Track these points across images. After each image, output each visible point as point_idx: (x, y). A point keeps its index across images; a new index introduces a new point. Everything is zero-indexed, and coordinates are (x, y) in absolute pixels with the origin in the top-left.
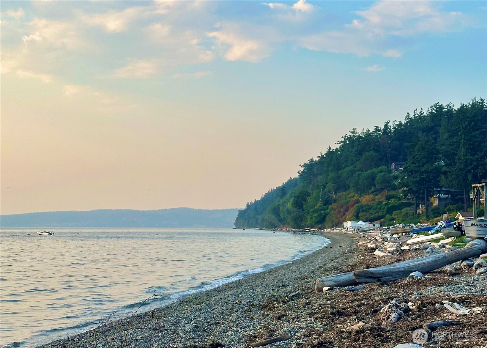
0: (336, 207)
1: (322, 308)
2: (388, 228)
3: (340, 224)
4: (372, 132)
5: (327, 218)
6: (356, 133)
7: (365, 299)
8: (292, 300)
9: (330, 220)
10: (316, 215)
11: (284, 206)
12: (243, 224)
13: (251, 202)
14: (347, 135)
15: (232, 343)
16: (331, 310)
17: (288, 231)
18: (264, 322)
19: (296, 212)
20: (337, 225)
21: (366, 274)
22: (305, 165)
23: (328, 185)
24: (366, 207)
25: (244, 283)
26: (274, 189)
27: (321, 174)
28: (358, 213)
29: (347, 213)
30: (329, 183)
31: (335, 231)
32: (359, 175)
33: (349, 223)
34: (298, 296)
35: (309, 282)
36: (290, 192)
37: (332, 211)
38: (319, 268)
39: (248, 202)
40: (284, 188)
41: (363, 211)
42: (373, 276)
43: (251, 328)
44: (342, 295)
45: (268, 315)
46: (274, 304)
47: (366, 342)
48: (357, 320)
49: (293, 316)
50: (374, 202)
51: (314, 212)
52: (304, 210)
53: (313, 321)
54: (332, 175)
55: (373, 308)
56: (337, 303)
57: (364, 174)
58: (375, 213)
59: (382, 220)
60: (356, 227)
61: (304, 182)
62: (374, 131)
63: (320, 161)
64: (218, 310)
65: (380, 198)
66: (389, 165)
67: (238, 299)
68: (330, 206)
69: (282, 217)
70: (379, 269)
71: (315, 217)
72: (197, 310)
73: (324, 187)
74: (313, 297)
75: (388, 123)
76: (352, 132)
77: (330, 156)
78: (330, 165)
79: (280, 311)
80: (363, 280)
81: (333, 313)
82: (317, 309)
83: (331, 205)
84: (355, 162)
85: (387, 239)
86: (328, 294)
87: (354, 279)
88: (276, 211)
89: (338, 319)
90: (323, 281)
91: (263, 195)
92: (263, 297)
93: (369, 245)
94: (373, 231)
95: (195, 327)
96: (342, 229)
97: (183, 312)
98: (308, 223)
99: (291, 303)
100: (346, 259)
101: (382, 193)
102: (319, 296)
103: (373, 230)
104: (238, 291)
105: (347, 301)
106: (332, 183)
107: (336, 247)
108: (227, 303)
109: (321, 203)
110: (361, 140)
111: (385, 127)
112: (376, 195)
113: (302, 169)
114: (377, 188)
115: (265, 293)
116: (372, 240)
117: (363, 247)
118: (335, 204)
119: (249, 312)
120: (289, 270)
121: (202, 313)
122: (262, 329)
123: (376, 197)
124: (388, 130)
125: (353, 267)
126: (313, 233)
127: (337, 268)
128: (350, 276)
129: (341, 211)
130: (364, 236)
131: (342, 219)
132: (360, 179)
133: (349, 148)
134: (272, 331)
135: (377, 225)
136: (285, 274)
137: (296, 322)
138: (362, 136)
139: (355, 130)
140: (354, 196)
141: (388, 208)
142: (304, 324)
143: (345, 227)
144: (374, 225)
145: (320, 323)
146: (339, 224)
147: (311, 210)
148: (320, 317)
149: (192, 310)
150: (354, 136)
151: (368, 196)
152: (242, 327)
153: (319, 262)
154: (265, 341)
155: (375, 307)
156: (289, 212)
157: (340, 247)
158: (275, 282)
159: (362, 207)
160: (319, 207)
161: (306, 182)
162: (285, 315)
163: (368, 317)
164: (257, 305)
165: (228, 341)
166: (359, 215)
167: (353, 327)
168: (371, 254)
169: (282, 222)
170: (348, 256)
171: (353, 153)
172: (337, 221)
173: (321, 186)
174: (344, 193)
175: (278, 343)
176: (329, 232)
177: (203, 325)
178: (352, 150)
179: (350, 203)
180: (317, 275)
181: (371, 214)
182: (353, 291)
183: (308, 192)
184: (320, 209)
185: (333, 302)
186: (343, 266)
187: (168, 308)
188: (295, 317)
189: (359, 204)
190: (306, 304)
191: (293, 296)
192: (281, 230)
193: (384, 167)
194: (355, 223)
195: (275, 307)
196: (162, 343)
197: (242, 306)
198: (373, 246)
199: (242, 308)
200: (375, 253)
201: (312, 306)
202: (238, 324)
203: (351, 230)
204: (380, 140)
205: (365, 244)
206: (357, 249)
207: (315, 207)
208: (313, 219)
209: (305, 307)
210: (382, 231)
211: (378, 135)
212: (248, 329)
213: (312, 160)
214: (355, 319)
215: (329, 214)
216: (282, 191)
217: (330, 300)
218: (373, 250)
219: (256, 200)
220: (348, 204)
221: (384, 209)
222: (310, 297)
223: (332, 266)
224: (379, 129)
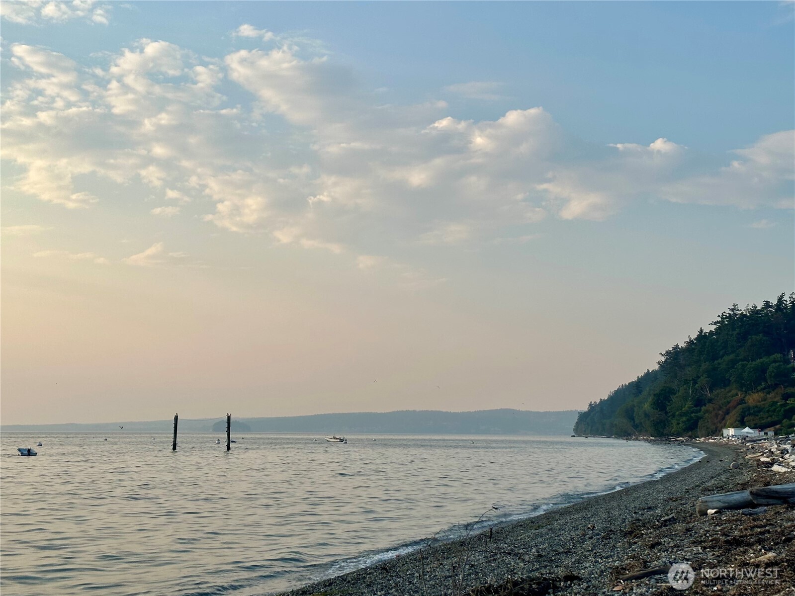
0: (712, 409)
1: (710, 536)
2: (786, 437)
3: (718, 431)
4: (760, 308)
5: (699, 423)
6: (738, 310)
7: (771, 524)
8: (665, 526)
9: (704, 427)
10: (684, 419)
11: (639, 407)
12: (585, 431)
13: (595, 402)
14: (724, 312)
15: (592, 576)
16: (723, 538)
17: (647, 440)
18: (632, 551)
19: (657, 416)
20: (714, 433)
21: (767, 492)
22: (668, 353)
23: (699, 380)
24: (754, 408)
25: (594, 504)
26: (625, 385)
27: (689, 366)
28: (743, 418)
29: (727, 417)
30: (701, 377)
31: (710, 441)
32: (743, 366)
33: (730, 430)
34: (673, 520)
35: (685, 505)
36: (648, 389)
37: (707, 415)
38: (696, 487)
39: (591, 402)
40: (639, 384)
41: (750, 414)
42: (777, 495)
43: (615, 558)
44: (737, 520)
45: (635, 543)
46: (641, 530)
47: (782, 578)
48: (763, 550)
49: (671, 544)
50: (766, 402)
51: (681, 415)
52: (668, 413)
53: (701, 551)
54: (704, 366)
55: (784, 535)
56: (730, 529)
57: (750, 364)
58: (767, 418)
59: (778, 426)
60: (740, 436)
61: (666, 376)
62: (762, 308)
63: (688, 348)
64: (565, 536)
65: (774, 397)
66: (786, 353)
67: (590, 523)
68: (703, 408)
69: (637, 421)
70: (785, 486)
71: (683, 422)
72: (536, 536)
73: (695, 382)
74: (694, 522)
75: (782, 296)
76: (732, 310)
77: (702, 341)
78: (703, 353)
79: (651, 539)
80: (764, 501)
81: (727, 542)
82: (704, 537)
83: (705, 406)
84: (737, 349)
85: (788, 452)
86: (715, 518)
87: (751, 500)
88: (629, 414)
89: (735, 549)
90: (706, 501)
91: (610, 393)
92: (624, 522)
93: (762, 459)
94: (765, 442)
95: (538, 556)
96: (721, 439)
97: (519, 538)
98: (673, 430)
99: (664, 529)
100: (732, 476)
101: (775, 391)
102: (702, 520)
103: (765, 439)
104: (588, 514)
105: (744, 527)
106: (706, 377)
107: (715, 461)
108: (576, 528)
109: (691, 403)
110: (745, 319)
111: (778, 302)
112: (769, 393)
113: (663, 359)
114: (770, 384)
115: (626, 516)
116: (765, 453)
117: (753, 461)
118: (710, 404)
119: (607, 539)
120: (653, 490)
121: (545, 540)
122: (631, 559)
123: (768, 395)
124: (783, 306)
125: (744, 486)
126: (681, 443)
127: (721, 487)
128: (746, 495)
129: (719, 414)
130: (753, 448)
131: (720, 425)
132: (745, 372)
133: (728, 331)
134: (645, 562)
135: (771, 433)
136: (649, 494)
137: (677, 551)
138: (746, 314)
139: (736, 306)
140: (737, 395)
141: (785, 411)
142: (689, 554)
143: (724, 435)
144: (766, 434)
145: (711, 554)
146: (716, 431)
147: (677, 413)
148: (710, 547)
149: (530, 536)
150: (735, 315)
151: (756, 395)
152: (603, 557)
153: (695, 479)
154: (640, 574)
155: (787, 535)
156: (647, 415)
157: (721, 461)
158: (637, 504)
159: (749, 408)
160: (688, 409)
161: (668, 375)
162: (660, 543)
163: (778, 547)
164: (617, 531)
165: (586, 574)
166: (745, 420)
167: (760, 558)
168: (767, 470)
169: (638, 429)
170: (734, 472)
171: (734, 337)
172: (713, 427)
173: (689, 380)
174: (723, 390)
175: (658, 577)
176: (703, 442)
177: (548, 554)
178: (734, 332)
179: (731, 404)
180: (694, 495)
181: (762, 418)
182: (751, 514)
183: (673, 389)
184: (690, 412)
185: (725, 528)
186: (729, 484)
187: (498, 533)
188: (675, 546)
189: (744, 405)
190: (686, 530)
191: (665, 521)
192: (636, 439)
193: (778, 356)
194: (739, 431)
195: (643, 534)
196: (498, 574)
197: (598, 532)
198: (768, 460)
199: (598, 534)
200: (772, 469)
201: (696, 533)
202: (596, 553)
203: (733, 439)
204: (772, 319)
205: (757, 458)
206: (745, 464)
207: (683, 409)
208: (680, 425)
209: (685, 533)
210: (778, 442)
211: (769, 312)
212: (611, 559)
213: (677, 346)
214: (760, 550)
215: (702, 418)
216: (637, 387)
217: (719, 526)
218: (770, 465)
219: (601, 399)
220: (729, 405)
221: (780, 412)
222: (691, 522)
223: (714, 484)
224: (771, 304)
